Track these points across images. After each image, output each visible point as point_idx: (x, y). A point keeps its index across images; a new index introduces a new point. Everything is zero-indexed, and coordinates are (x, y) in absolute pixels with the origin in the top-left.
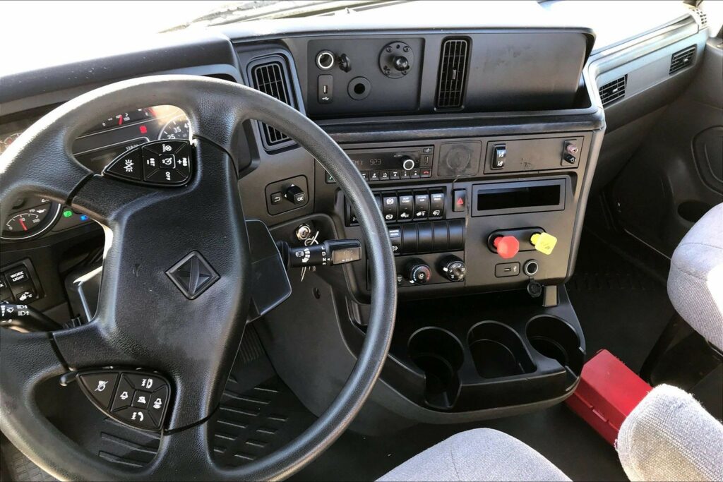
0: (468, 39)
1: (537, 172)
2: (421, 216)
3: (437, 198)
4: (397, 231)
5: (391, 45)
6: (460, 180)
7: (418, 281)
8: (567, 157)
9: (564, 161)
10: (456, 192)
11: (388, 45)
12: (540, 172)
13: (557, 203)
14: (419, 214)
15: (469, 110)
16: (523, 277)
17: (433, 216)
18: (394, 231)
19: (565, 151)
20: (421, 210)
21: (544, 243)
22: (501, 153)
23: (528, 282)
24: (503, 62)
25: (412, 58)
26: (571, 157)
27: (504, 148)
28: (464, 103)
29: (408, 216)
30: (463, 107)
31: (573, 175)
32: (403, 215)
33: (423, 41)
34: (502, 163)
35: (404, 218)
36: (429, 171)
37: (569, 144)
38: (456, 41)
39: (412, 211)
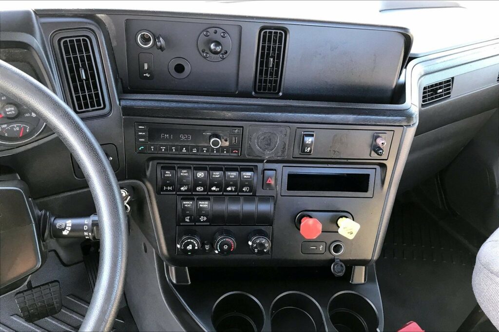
0: (286, 31)
1: (345, 161)
2: (231, 191)
3: (247, 175)
4: (206, 203)
5: (208, 30)
6: (269, 162)
7: (222, 251)
8: (376, 149)
9: (373, 152)
10: (266, 171)
11: (206, 30)
12: (349, 161)
13: (366, 190)
14: (229, 189)
15: (286, 97)
16: (328, 256)
17: (243, 192)
18: (203, 203)
19: (374, 143)
20: (231, 186)
21: (347, 228)
22: (309, 140)
23: (332, 261)
24: (320, 54)
25: (229, 43)
26: (380, 148)
27: (312, 135)
28: (282, 89)
29: (218, 189)
30: (281, 94)
31: (383, 166)
32: (214, 188)
33: (240, 28)
34: (309, 149)
35: (214, 191)
36: (238, 150)
37: (379, 137)
38: (273, 31)
39: (222, 185)
